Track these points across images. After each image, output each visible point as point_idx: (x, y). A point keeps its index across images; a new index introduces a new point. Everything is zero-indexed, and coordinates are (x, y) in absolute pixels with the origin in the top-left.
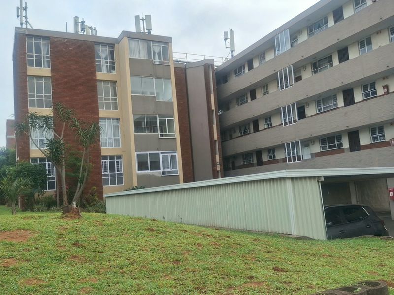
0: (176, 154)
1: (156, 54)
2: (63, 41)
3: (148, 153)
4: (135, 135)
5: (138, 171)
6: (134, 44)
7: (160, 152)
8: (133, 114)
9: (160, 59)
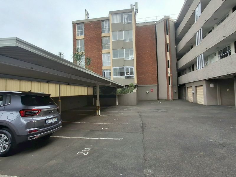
0: (134, 68)
1: (126, 19)
2: (88, 22)
3: (119, 67)
4: (113, 59)
5: (113, 76)
6: (115, 17)
7: (125, 67)
8: (112, 49)
9: (127, 21)
